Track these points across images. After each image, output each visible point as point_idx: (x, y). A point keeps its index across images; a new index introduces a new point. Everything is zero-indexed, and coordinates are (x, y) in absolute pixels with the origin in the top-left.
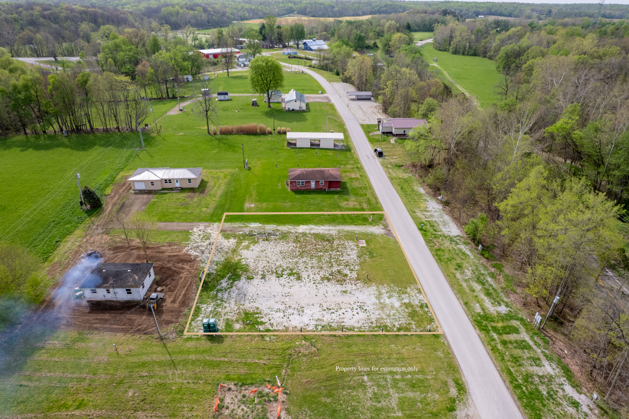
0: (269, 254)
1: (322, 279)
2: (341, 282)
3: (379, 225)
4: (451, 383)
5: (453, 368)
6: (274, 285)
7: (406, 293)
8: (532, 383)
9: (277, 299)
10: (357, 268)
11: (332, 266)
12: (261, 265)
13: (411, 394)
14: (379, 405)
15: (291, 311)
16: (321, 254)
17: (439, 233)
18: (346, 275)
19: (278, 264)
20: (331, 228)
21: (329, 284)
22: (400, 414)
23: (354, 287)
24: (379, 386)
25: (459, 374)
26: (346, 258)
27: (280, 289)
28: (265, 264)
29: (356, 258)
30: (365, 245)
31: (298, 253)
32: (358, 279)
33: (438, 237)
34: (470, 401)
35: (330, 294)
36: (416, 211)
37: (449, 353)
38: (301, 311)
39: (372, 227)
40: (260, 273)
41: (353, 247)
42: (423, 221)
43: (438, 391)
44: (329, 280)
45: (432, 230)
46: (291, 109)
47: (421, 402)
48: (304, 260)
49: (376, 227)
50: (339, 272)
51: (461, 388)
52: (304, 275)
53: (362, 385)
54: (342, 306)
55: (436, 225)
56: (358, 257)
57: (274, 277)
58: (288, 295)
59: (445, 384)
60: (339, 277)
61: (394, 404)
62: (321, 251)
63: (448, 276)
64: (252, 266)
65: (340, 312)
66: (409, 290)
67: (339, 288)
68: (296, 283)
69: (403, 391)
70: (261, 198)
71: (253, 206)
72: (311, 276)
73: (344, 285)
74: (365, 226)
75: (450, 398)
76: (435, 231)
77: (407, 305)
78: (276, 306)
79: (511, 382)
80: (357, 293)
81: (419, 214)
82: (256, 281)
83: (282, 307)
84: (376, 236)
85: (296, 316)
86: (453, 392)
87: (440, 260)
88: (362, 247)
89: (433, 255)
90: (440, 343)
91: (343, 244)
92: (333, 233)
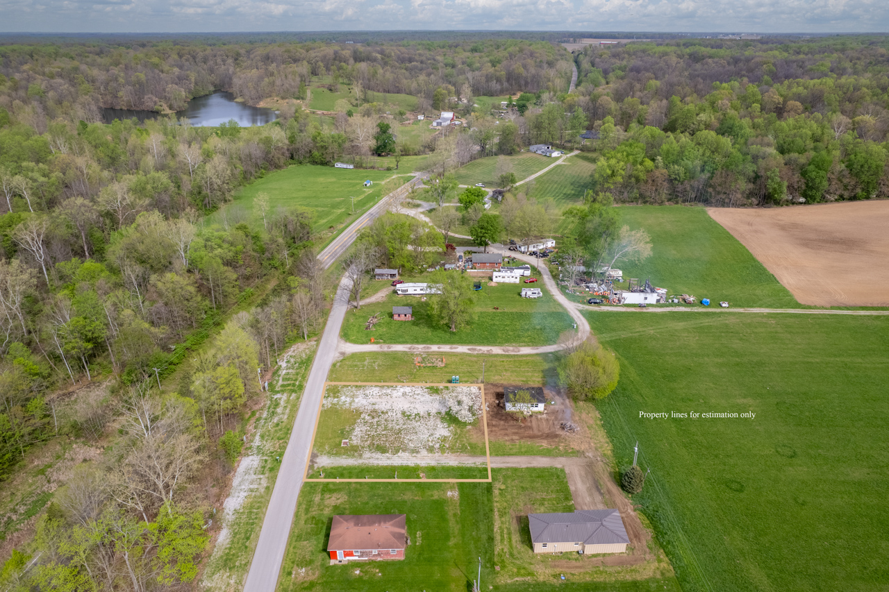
0: (426, 431)
1: (387, 413)
2: (375, 411)
3: (319, 467)
6: (421, 410)
7: (333, 404)
9: (419, 401)
10: (359, 421)
12: (431, 422)
15: (410, 394)
16: (383, 433)
17: (265, 458)
18: (369, 415)
19: (419, 423)
20: (366, 461)
21: (383, 409)
23: (367, 407)
26: (364, 428)
27: (417, 406)
28: (429, 423)
29: (357, 427)
30: (343, 440)
31: (402, 432)
32: (361, 412)
33: (270, 452)
35: (384, 404)
38: (404, 394)
39: (326, 465)
40: (431, 417)
41: (355, 438)
42: (267, 475)
44: (383, 412)
45: (269, 461)
48: (398, 427)
49: (321, 466)
50: (373, 418)
52: (399, 415)
54: (378, 397)
55: (259, 468)
56: (354, 429)
57: (422, 414)
58: (411, 403)
60: (375, 414)
62: (383, 435)
64: (438, 422)
65: (380, 394)
66: (330, 406)
67: (376, 407)
68: (406, 410)
70: (440, 505)
71: (449, 493)
72: (394, 414)
73: (372, 409)
74: (334, 465)
78: (419, 397)
80: (366, 403)
82: (434, 411)
83: (415, 396)
84: (329, 452)
85: (407, 391)
87: (288, 429)
88: (347, 438)
91: (363, 441)
92: (367, 454)
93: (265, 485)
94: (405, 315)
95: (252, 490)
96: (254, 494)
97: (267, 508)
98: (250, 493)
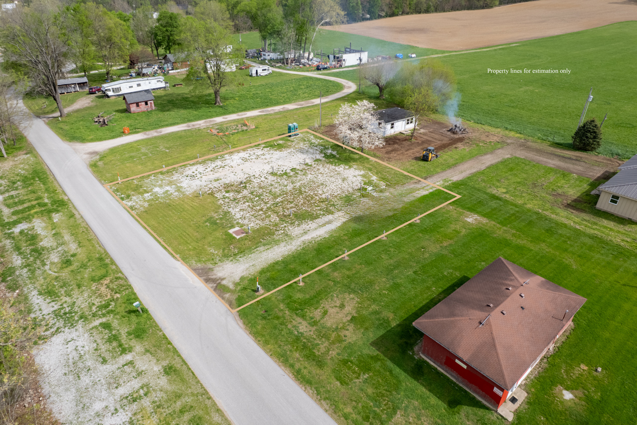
1: (250, 181)
2: (228, 185)
3: (236, 284)
6: (291, 164)
7: (148, 201)
9: (273, 159)
10: (221, 202)
16: (278, 200)
17: (97, 322)
18: (227, 192)
20: (307, 237)
21: (239, 180)
23: (210, 186)
26: (243, 207)
27: (280, 163)
29: (230, 210)
30: (231, 231)
32: (212, 194)
33: (100, 308)
35: (231, 176)
39: (245, 274)
41: (246, 222)
42: (138, 348)
44: (243, 183)
45: (115, 324)
49: (237, 279)
50: (239, 192)
54: (212, 172)
55: (104, 348)
56: (228, 213)
57: (298, 167)
58: (267, 163)
60: (234, 188)
62: (282, 202)
65: (210, 169)
66: (146, 205)
67: (226, 182)
68: (271, 170)
72: (263, 179)
73: (222, 184)
74: (259, 268)
76: (106, 326)
78: (268, 156)
80: (204, 183)
82: (309, 161)
83: (262, 157)
84: (226, 256)
85: (244, 156)
87: (101, 259)
88: (232, 227)
89: (113, 262)
91: (264, 220)
92: (295, 231)
93: (157, 368)
94: (146, 104)
95: (133, 399)
96: (146, 402)
97: (218, 410)
98: (135, 406)
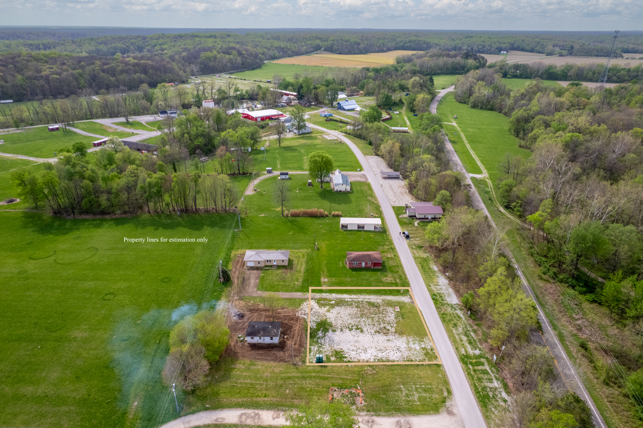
0: (342, 316)
1: (375, 332)
2: (386, 334)
3: (407, 296)
4: (445, 390)
5: (446, 382)
6: (348, 336)
7: (423, 341)
8: (486, 391)
9: (352, 343)
10: (395, 325)
11: (380, 324)
12: (339, 322)
13: (424, 395)
14: (408, 399)
15: (360, 351)
16: (373, 316)
17: (445, 302)
18: (389, 330)
19: (349, 322)
20: (378, 297)
21: (379, 335)
22: (419, 403)
23: (394, 337)
24: (408, 390)
25: (449, 385)
26: (388, 319)
27: (352, 338)
28: (341, 322)
29: (394, 319)
30: (399, 310)
31: (360, 315)
32: (396, 332)
33: (444, 305)
34: (453, 398)
35: (380, 341)
36: (431, 285)
37: (445, 375)
38: (365, 351)
39: (402, 297)
40: (340, 328)
41: (392, 311)
42: (435, 293)
43: (438, 393)
44: (379, 333)
45: (440, 300)
46: (339, 190)
47: (429, 398)
48: (364, 319)
49: (406, 297)
50: (385, 327)
51: (449, 392)
52: (365, 329)
53: (400, 390)
54: (388, 348)
55: (443, 296)
56: (396, 318)
57: (347, 330)
58: (357, 342)
59: (442, 390)
60: (385, 331)
61: (416, 398)
62: (373, 314)
63: (448, 331)
64: (334, 323)
65: (387, 352)
66: (425, 339)
67: (385, 338)
68: (360, 334)
69: (420, 393)
70: (330, 275)
71: (326, 280)
72: (369, 330)
73: (388, 336)
74: (398, 296)
75: (444, 397)
76: (442, 300)
77: (424, 349)
78: (352, 348)
79: (475, 390)
80: (395, 341)
81: (433, 288)
82: (338, 332)
83: (355, 349)
84: (405, 304)
85: (363, 354)
86: (445, 394)
87: (444, 321)
88: (397, 311)
89: (440, 317)
90: (441, 370)
91: (386, 310)
92: (379, 301)
